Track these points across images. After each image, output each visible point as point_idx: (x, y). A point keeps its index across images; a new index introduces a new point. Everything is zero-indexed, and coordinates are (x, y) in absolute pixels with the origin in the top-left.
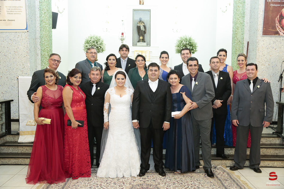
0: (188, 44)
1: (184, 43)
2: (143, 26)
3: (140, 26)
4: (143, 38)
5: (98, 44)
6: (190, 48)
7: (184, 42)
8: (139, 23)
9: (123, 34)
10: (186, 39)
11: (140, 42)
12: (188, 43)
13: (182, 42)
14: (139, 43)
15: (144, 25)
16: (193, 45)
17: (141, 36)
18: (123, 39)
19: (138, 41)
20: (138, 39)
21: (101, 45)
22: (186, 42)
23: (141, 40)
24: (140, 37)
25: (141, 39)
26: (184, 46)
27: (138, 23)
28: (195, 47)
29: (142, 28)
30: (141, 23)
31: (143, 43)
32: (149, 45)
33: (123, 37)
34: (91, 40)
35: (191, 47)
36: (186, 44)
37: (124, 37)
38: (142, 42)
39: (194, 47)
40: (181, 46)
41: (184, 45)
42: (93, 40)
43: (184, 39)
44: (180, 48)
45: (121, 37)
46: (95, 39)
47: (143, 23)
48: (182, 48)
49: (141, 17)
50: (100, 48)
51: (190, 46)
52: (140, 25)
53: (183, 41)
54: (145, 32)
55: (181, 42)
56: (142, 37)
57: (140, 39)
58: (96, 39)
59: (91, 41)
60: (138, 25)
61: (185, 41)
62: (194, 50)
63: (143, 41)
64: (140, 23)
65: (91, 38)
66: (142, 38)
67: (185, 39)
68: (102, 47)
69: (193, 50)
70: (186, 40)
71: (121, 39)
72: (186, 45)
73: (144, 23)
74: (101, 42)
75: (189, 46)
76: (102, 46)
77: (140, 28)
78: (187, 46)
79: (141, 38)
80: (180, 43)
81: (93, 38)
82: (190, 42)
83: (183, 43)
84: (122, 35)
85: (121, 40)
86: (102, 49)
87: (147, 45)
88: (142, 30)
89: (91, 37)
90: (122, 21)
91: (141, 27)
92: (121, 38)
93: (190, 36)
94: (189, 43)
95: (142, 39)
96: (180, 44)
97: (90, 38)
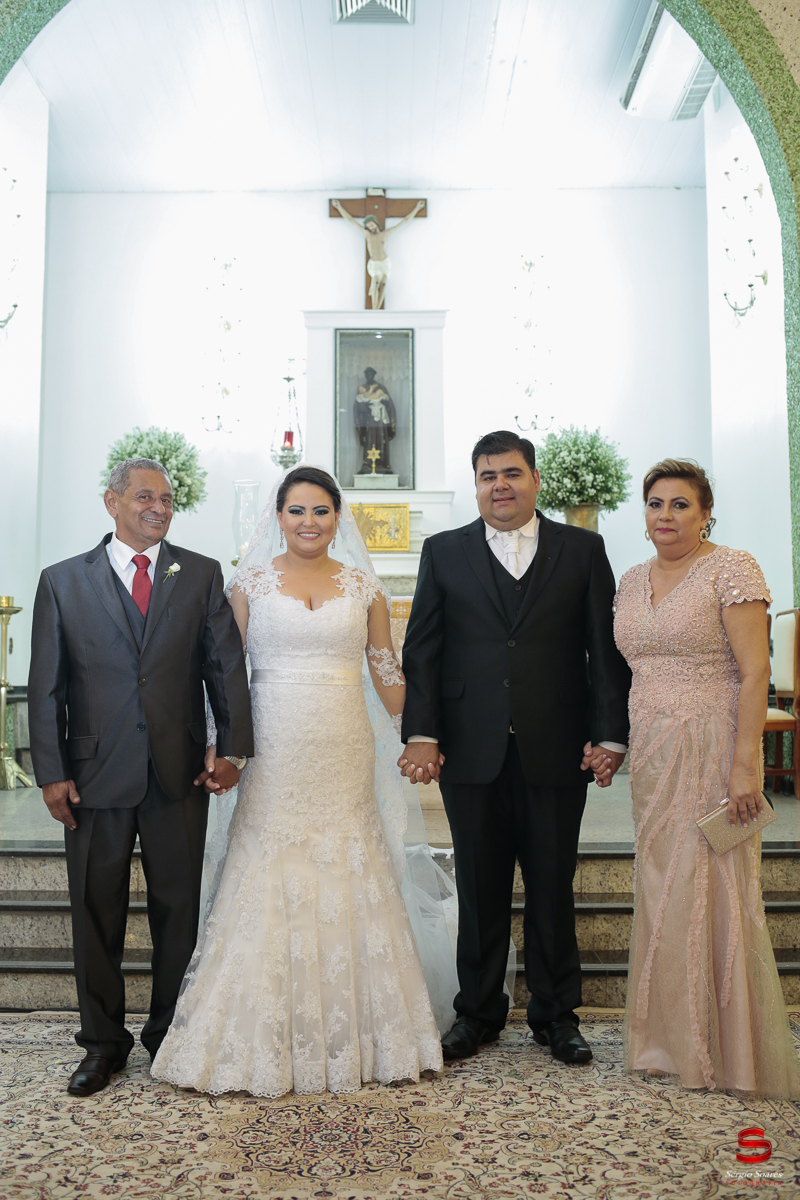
0: (583, 465)
1: (568, 459)
2: (382, 402)
3: (368, 404)
4: (380, 454)
5: (168, 466)
6: (595, 480)
7: (564, 454)
8: (363, 389)
9: (289, 436)
10: (575, 444)
11: (370, 472)
12: (583, 458)
13: (555, 456)
14: (366, 475)
15: (385, 397)
16: (607, 469)
17: (371, 449)
18: (291, 459)
19: (359, 469)
20: (362, 462)
21: (182, 474)
22: (576, 456)
23: (374, 465)
24: (369, 452)
25: (374, 460)
26: (569, 473)
27: (358, 393)
28: (618, 478)
29: (378, 414)
30: (375, 391)
31: (381, 475)
32: (407, 483)
33: (291, 449)
34: (139, 450)
35: (600, 478)
36: (573, 462)
37: (295, 452)
38: (377, 472)
39: (611, 476)
40: (553, 475)
41: (567, 468)
42: (144, 447)
43: (566, 444)
44: (551, 482)
45: (284, 449)
46: (156, 443)
47: (379, 392)
48: (558, 481)
49: (372, 366)
50: (180, 485)
51: (595, 474)
52: (366, 400)
53: (560, 451)
54: (390, 432)
55: (554, 458)
56: (378, 452)
57: (371, 461)
58: (161, 447)
59: (136, 452)
60: (361, 399)
61: (570, 452)
62: (615, 489)
63: (385, 470)
64: (368, 390)
65: (140, 441)
66: (379, 457)
67: (570, 445)
68: (188, 481)
69: (608, 490)
70: (576, 448)
71: (282, 457)
72: (578, 468)
73: (386, 392)
74: (182, 458)
75: (591, 475)
76: (185, 477)
77: (370, 410)
78: (582, 471)
79: (374, 454)
80: (550, 462)
81: (146, 439)
82: (593, 454)
83: (560, 460)
84: (288, 444)
85: (281, 462)
86: (187, 489)
87: (401, 484)
88: (376, 419)
89: (138, 436)
90: (289, 379)
91: (371, 407)
92: (281, 453)
93: (591, 431)
94: (589, 461)
95: (377, 460)
96: (546, 467)
97: (131, 441)
